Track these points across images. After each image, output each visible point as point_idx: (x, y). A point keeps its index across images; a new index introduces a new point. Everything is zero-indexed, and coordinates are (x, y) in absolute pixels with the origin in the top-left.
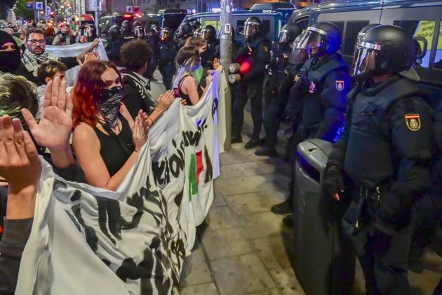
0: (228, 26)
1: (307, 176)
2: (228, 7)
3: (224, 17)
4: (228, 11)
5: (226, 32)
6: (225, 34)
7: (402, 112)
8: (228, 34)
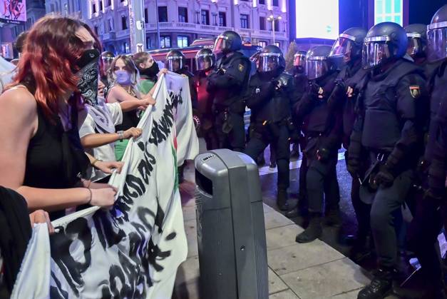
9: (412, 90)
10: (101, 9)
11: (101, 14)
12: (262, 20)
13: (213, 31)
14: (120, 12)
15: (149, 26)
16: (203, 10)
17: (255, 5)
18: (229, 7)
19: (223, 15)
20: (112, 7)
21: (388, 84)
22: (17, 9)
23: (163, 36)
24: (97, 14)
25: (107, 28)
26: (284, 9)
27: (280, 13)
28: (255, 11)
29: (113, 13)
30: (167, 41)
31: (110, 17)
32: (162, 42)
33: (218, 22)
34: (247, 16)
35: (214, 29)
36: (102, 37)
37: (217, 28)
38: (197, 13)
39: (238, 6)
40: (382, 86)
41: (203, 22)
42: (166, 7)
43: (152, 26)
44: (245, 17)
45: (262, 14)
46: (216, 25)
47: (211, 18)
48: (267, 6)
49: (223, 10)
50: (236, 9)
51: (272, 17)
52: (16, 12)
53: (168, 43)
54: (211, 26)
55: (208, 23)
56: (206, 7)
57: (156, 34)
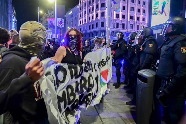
0: (109, 36)
1: (142, 82)
2: (109, 28)
3: (107, 32)
4: (109, 30)
5: (108, 38)
6: (108, 39)
7: (180, 47)
8: (109, 39)
9: (182, 49)
10: (83, 23)
11: (83, 24)
12: (138, 26)
13: (120, 30)
14: (89, 24)
15: (98, 28)
16: (116, 23)
17: (136, 21)
18: (126, 22)
19: (123, 25)
20: (86, 22)
21: (169, 46)
22: (62, 23)
23: (102, 32)
24: (81, 25)
25: (84, 29)
26: (147, 22)
27: (145, 24)
28: (136, 23)
29: (86, 24)
30: (104, 33)
31: (85, 25)
32: (102, 34)
33: (122, 27)
34: (132, 25)
35: (120, 29)
36: (82, 32)
37: (121, 29)
38: (114, 24)
39: (129, 21)
40: (167, 47)
41: (116, 27)
42: (104, 22)
43: (99, 28)
44: (131, 25)
45: (138, 24)
46: (121, 28)
47: (119, 26)
48: (140, 21)
49: (123, 23)
50: (128, 22)
51: (142, 25)
52: (61, 24)
53: (104, 34)
54: (119, 28)
55: (118, 27)
56: (118, 22)
57: (100, 31)
